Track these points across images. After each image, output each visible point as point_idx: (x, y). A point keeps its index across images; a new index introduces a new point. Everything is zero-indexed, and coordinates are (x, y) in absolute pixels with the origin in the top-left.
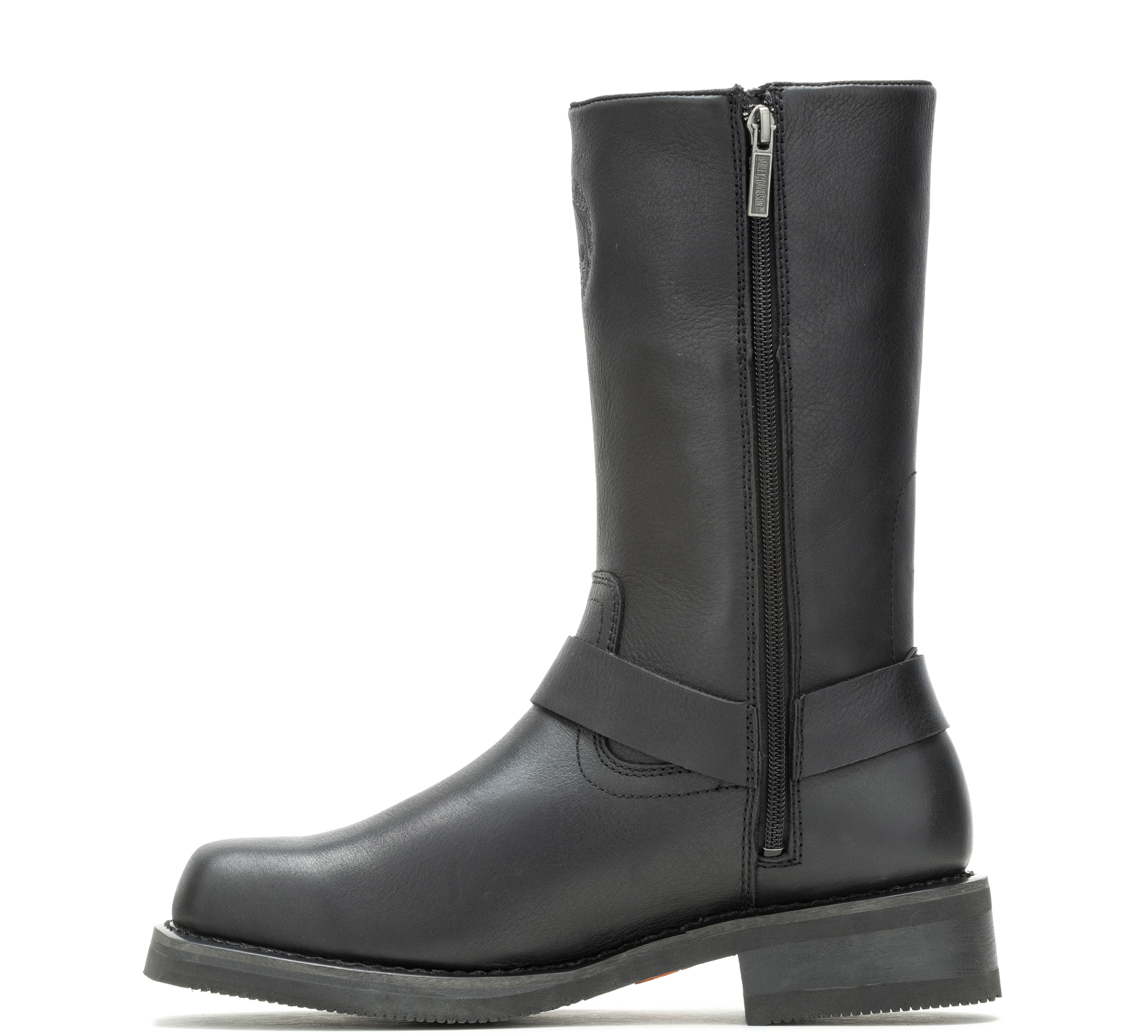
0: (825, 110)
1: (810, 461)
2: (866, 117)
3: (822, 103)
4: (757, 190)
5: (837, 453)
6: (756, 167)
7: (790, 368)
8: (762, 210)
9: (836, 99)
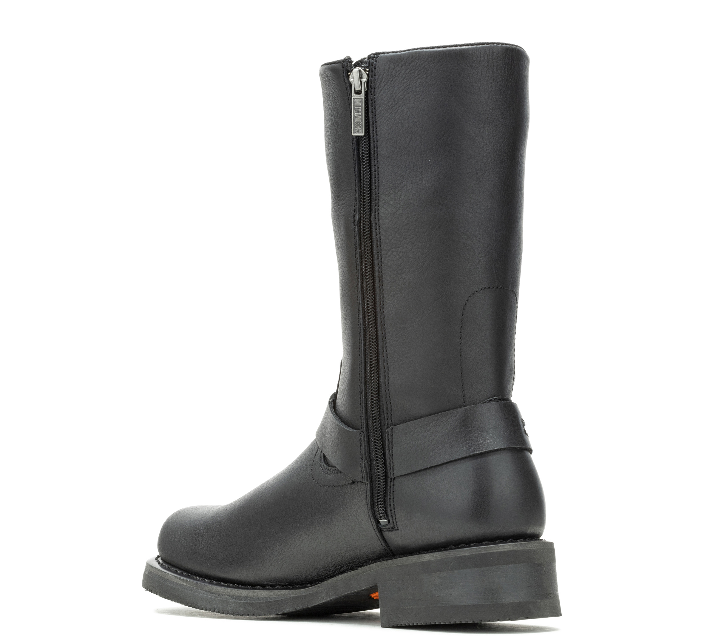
0: (402, 67)
1: (393, 283)
2: (428, 69)
3: (399, 63)
4: (356, 119)
5: (410, 278)
6: (354, 105)
7: (379, 227)
8: (360, 131)
9: (407, 60)
